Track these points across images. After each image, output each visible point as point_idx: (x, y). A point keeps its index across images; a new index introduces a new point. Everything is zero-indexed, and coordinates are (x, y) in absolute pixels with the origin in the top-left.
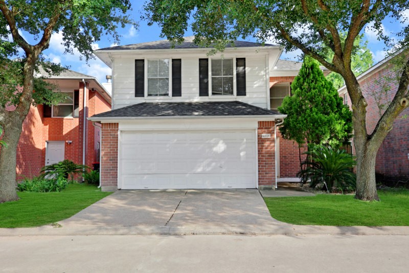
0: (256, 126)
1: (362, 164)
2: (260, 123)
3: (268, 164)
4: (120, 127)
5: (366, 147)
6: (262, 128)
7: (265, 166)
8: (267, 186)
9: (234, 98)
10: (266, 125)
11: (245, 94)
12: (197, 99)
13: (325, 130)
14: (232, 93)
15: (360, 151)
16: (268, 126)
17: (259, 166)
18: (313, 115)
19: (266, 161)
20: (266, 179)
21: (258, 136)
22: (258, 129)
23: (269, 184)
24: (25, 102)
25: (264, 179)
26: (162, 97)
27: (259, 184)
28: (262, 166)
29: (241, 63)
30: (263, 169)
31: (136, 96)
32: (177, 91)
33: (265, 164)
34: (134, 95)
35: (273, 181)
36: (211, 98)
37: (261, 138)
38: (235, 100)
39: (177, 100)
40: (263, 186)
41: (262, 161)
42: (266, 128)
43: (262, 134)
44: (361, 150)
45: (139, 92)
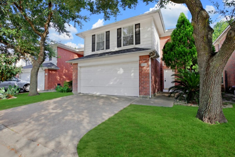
0: (138, 59)
1: (204, 82)
2: (140, 57)
3: (145, 82)
4: (79, 65)
5: (209, 64)
6: (142, 60)
7: (143, 84)
8: (144, 96)
9: (134, 46)
10: (144, 58)
11: (139, 43)
12: (117, 49)
13: (187, 58)
14: (133, 44)
15: (202, 69)
16: (145, 58)
17: (139, 83)
18: (180, 50)
19: (143, 80)
20: (144, 91)
21: (139, 65)
22: (139, 60)
23: (145, 95)
24: (40, 56)
25: (142, 91)
26: (102, 50)
27: (140, 94)
28: (141, 83)
29: (138, 26)
30: (142, 85)
31: (92, 51)
32: (108, 47)
33: (143, 82)
34: (91, 51)
35: (148, 93)
36: (123, 48)
37: (141, 66)
38: (134, 47)
39: (108, 51)
40: (142, 96)
41: (141, 80)
42: (144, 60)
43: (142, 64)
44: (203, 67)
45: (93, 50)
